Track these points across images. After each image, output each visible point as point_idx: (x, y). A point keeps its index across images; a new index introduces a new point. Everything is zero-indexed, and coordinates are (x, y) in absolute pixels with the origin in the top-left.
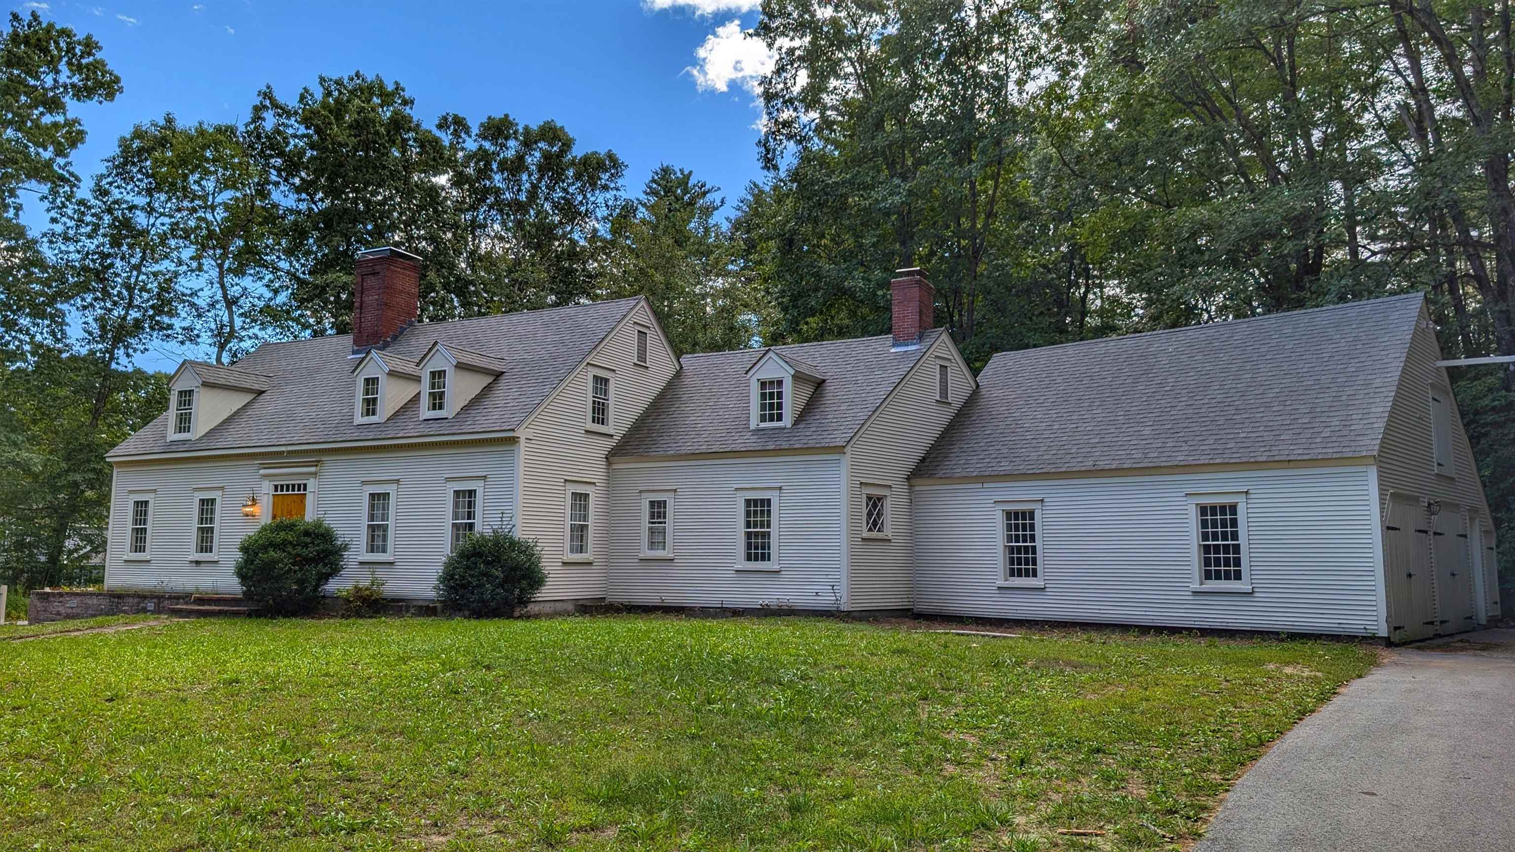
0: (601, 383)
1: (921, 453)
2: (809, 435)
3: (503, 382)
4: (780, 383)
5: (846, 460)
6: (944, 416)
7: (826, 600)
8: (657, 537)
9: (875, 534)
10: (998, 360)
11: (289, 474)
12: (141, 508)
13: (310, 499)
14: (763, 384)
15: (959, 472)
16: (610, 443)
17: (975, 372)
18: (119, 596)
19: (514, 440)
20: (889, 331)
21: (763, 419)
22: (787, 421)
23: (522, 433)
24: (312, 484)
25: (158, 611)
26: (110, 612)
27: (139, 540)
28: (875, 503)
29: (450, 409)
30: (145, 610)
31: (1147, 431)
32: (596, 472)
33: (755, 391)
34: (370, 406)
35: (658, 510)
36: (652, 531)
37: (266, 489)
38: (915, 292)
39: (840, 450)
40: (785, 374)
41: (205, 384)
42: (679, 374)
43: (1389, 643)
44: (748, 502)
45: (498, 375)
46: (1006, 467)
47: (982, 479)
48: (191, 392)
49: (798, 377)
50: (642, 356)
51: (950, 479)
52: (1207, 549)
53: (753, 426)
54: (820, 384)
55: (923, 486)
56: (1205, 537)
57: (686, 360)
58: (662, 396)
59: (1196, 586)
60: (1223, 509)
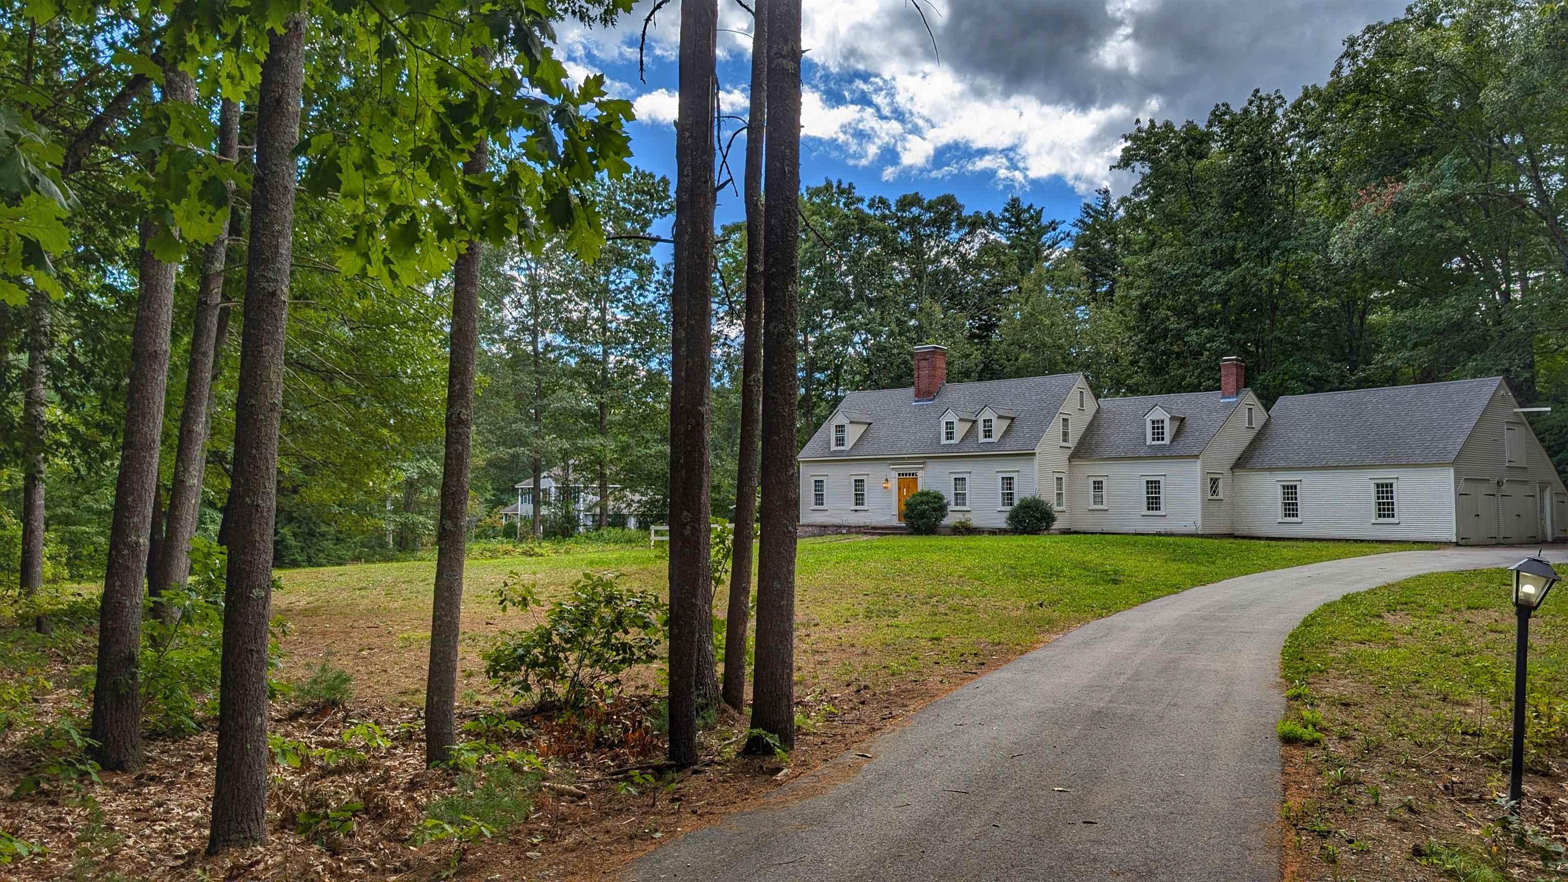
0: (1065, 420)
1: (1237, 455)
2: (1179, 448)
3: (1016, 422)
4: (1163, 422)
5: (1199, 463)
6: (1251, 435)
7: (1191, 529)
8: (1098, 499)
9: (1214, 497)
10: (1282, 400)
11: (907, 468)
12: (819, 484)
13: (920, 481)
14: (1153, 422)
15: (1259, 466)
16: (1070, 451)
17: (1268, 410)
18: (825, 527)
19: (1034, 454)
20: (1219, 388)
21: (1154, 439)
22: (1167, 441)
23: (1037, 451)
24: (920, 474)
25: (849, 533)
26: (820, 535)
27: (819, 499)
28: (1214, 481)
29: (995, 439)
30: (841, 533)
31: (1354, 447)
32: (1063, 465)
33: (1149, 426)
34: (950, 436)
35: (1098, 485)
36: (1095, 496)
37: (895, 474)
38: (1234, 370)
39: (1197, 457)
40: (1166, 417)
41: (851, 422)
42: (1098, 411)
43: (1457, 544)
44: (1148, 482)
45: (1013, 419)
46: (1282, 464)
47: (1270, 469)
48: (843, 426)
49: (1172, 419)
50: (1082, 405)
51: (1253, 469)
52: (1379, 504)
53: (1149, 441)
54: (1182, 420)
55: (1239, 473)
56: (1378, 498)
57: (1101, 400)
58: (1091, 424)
59: (1374, 521)
60: (1387, 485)
